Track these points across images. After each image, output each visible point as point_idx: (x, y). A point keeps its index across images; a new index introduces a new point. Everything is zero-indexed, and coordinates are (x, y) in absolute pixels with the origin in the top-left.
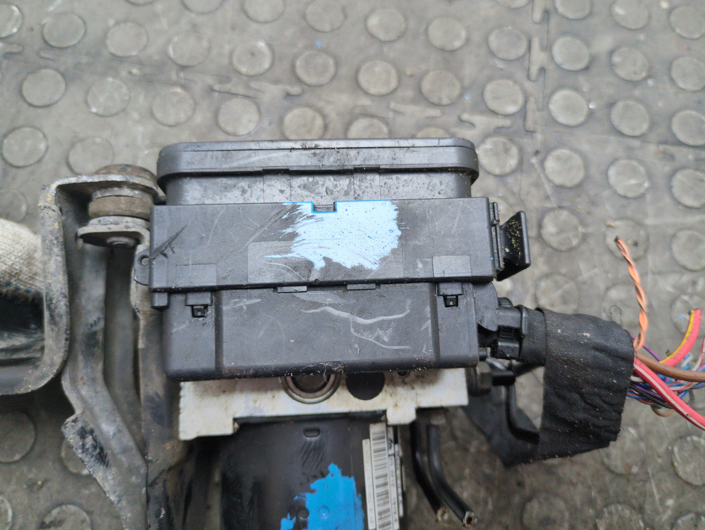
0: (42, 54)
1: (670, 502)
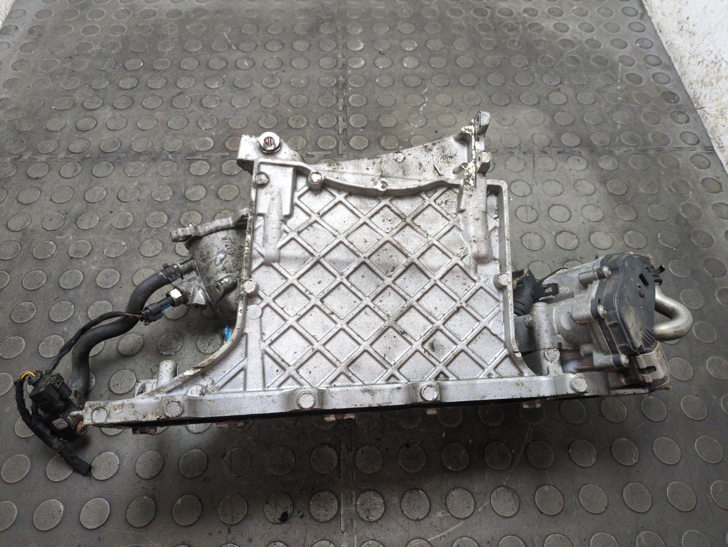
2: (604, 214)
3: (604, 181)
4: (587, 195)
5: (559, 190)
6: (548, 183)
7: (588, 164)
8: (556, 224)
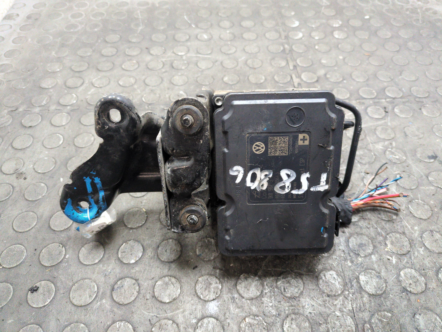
0: (88, 108)
1: (416, 228)
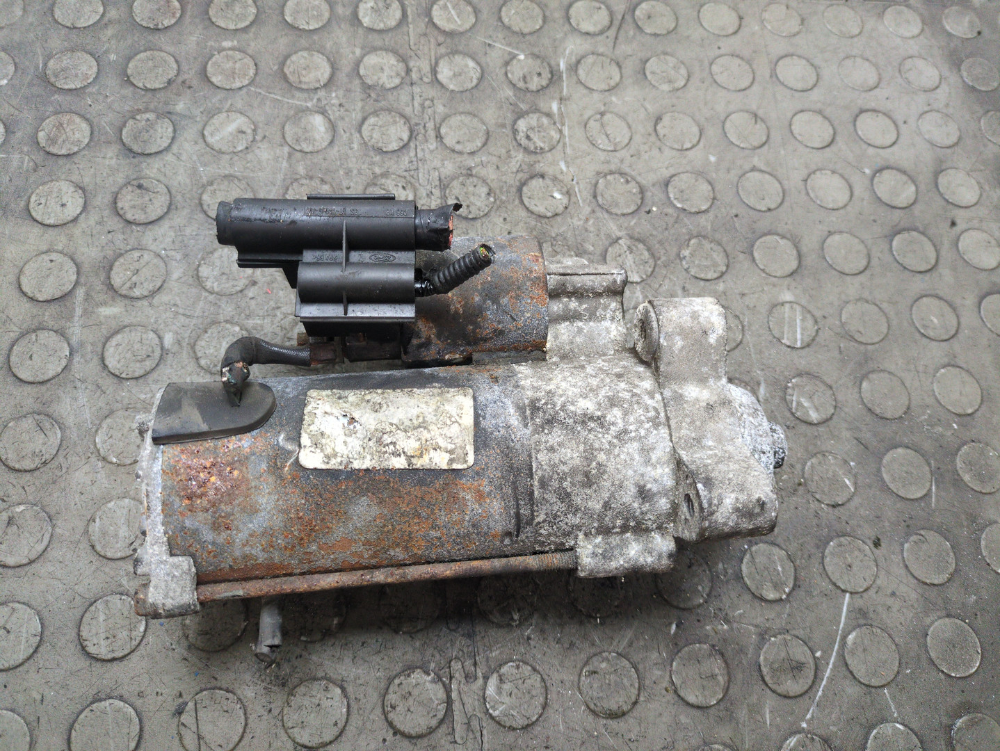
2: (959, 130)
3: (955, 59)
4: (925, 91)
5: (872, 78)
6: (848, 63)
7: (924, 22)
8: (871, 151)
